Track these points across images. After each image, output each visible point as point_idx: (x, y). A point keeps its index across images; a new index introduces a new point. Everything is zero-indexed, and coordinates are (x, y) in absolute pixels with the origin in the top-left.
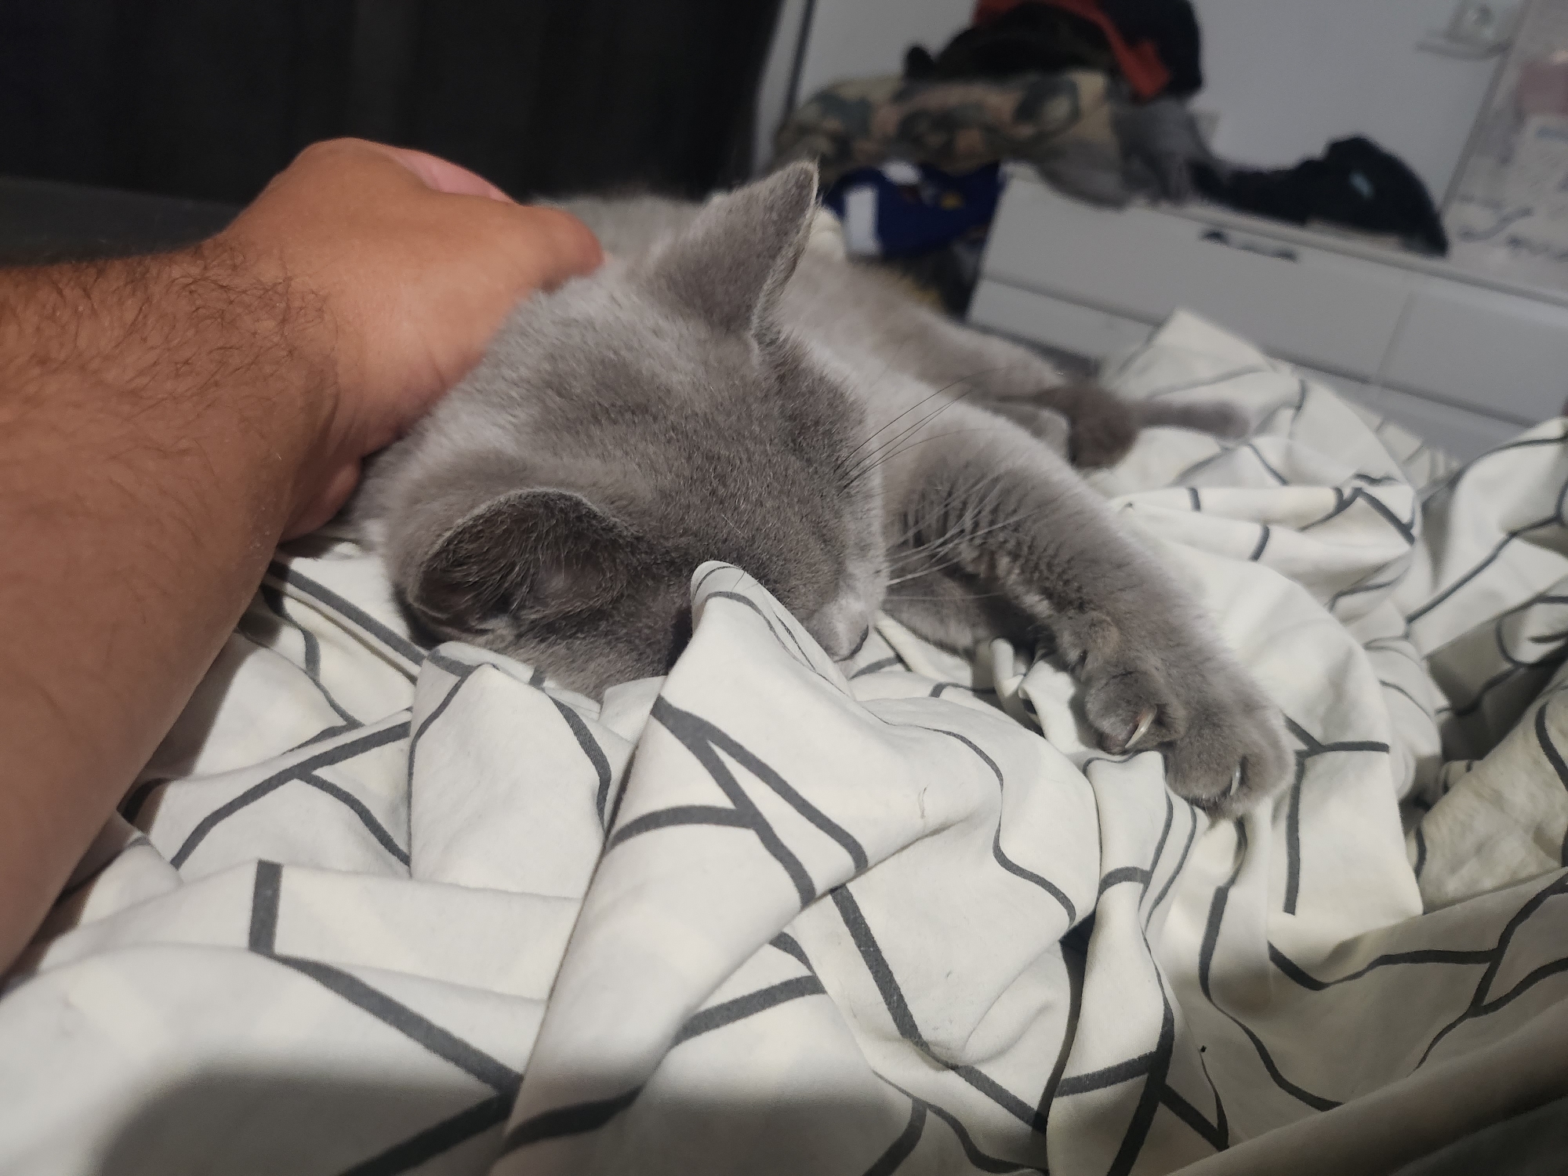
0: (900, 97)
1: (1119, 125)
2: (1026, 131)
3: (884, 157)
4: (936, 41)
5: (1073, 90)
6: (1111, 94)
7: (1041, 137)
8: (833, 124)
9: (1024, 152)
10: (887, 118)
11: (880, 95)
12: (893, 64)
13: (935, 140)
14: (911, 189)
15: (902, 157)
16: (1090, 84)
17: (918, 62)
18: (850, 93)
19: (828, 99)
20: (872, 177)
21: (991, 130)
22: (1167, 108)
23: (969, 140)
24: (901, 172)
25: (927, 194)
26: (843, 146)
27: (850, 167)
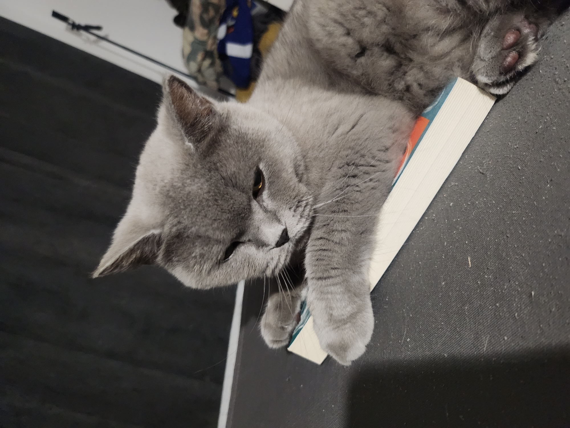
0: (192, 28)
3: (215, 38)
8: (199, 57)
10: (201, 32)
11: (190, 37)
12: (178, 31)
13: (212, 13)
14: (228, 28)
15: (216, 30)
18: (188, 50)
19: (189, 58)
20: (222, 45)
24: (222, 32)
25: (231, 23)
26: (208, 54)
27: (216, 53)
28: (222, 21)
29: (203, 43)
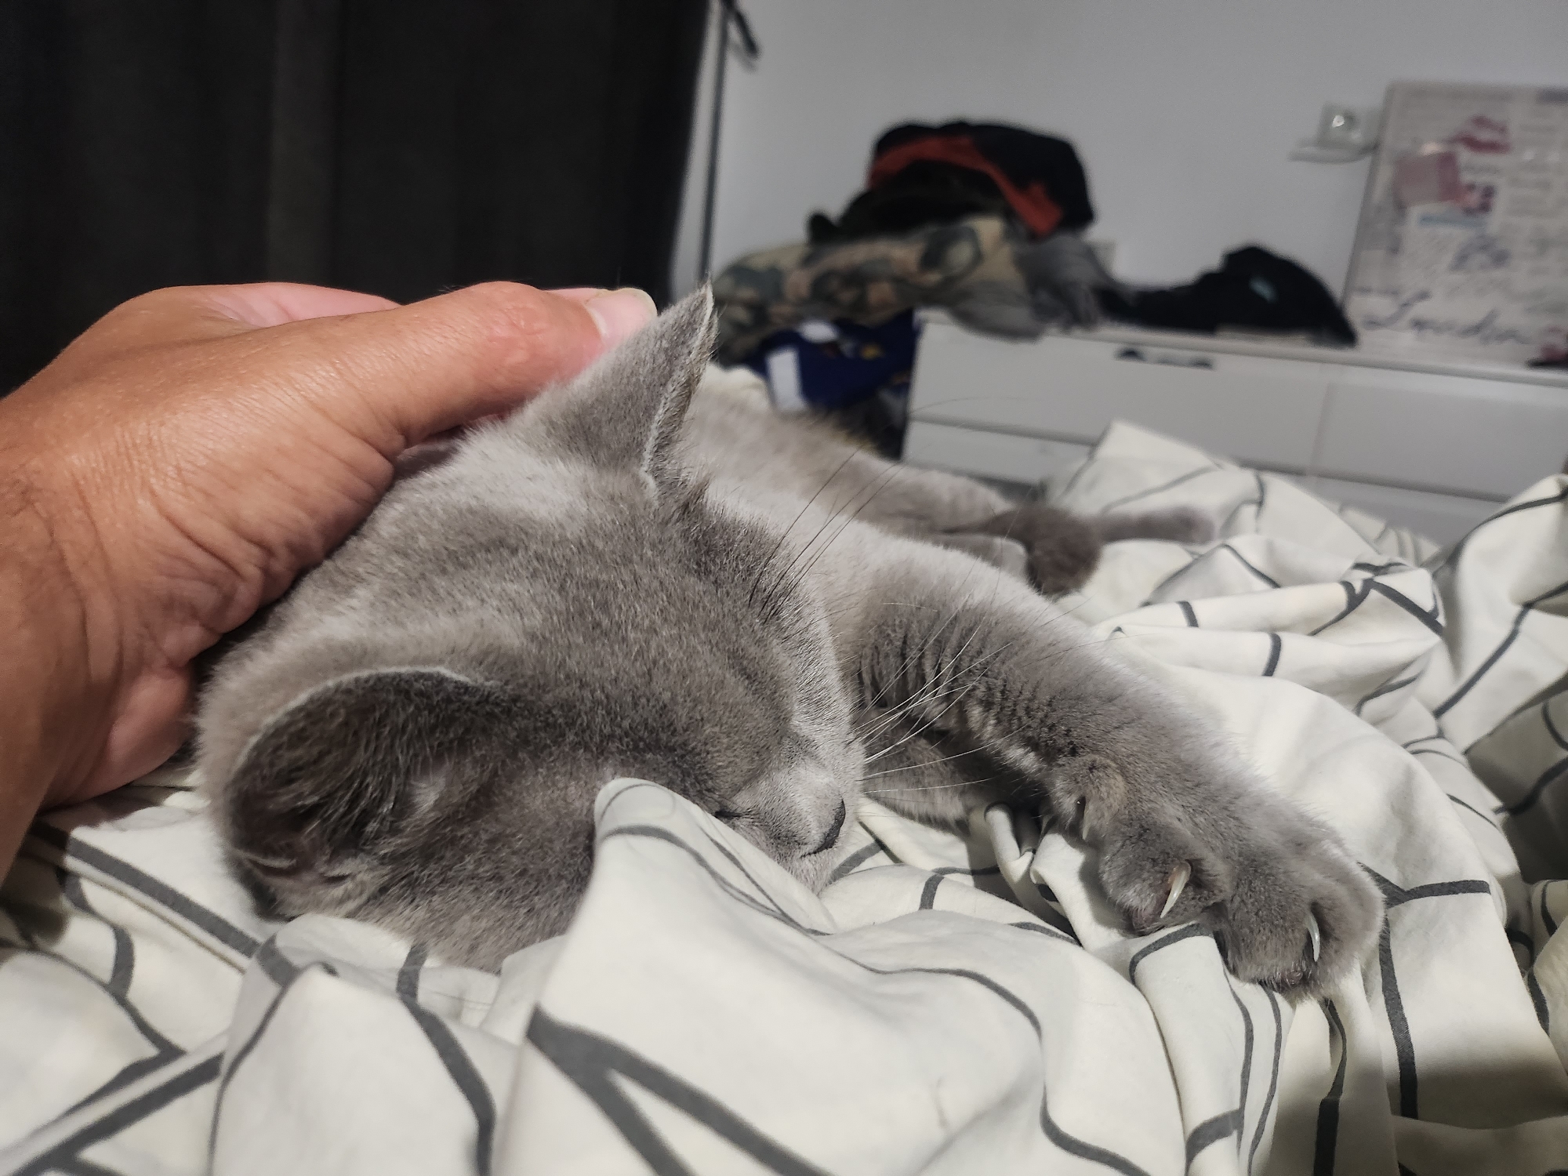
0: (807, 261)
1: (1021, 262)
2: (933, 278)
3: (801, 319)
4: (835, 206)
5: (973, 235)
6: (1010, 234)
7: (949, 281)
8: (747, 293)
9: (934, 298)
10: (799, 282)
11: (788, 262)
12: (797, 232)
13: (847, 296)
14: (831, 345)
15: (817, 316)
16: (988, 228)
17: (820, 227)
18: (759, 263)
19: (739, 271)
20: (789, 338)
21: (900, 281)
22: (1065, 242)
23: (880, 293)
24: (818, 331)
25: (847, 347)
26: (759, 311)
27: (769, 330)
28: (840, 324)
29: (778, 294)
